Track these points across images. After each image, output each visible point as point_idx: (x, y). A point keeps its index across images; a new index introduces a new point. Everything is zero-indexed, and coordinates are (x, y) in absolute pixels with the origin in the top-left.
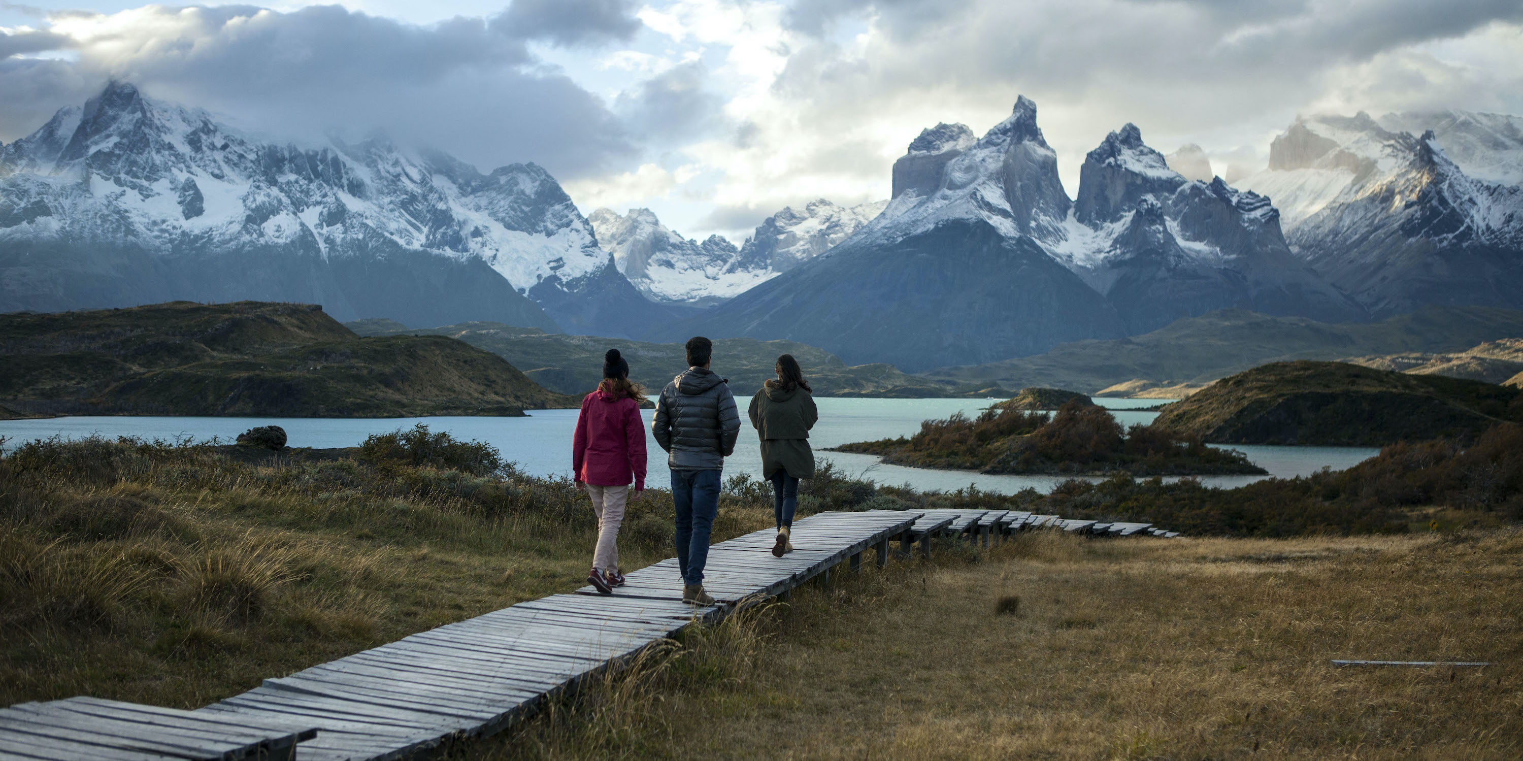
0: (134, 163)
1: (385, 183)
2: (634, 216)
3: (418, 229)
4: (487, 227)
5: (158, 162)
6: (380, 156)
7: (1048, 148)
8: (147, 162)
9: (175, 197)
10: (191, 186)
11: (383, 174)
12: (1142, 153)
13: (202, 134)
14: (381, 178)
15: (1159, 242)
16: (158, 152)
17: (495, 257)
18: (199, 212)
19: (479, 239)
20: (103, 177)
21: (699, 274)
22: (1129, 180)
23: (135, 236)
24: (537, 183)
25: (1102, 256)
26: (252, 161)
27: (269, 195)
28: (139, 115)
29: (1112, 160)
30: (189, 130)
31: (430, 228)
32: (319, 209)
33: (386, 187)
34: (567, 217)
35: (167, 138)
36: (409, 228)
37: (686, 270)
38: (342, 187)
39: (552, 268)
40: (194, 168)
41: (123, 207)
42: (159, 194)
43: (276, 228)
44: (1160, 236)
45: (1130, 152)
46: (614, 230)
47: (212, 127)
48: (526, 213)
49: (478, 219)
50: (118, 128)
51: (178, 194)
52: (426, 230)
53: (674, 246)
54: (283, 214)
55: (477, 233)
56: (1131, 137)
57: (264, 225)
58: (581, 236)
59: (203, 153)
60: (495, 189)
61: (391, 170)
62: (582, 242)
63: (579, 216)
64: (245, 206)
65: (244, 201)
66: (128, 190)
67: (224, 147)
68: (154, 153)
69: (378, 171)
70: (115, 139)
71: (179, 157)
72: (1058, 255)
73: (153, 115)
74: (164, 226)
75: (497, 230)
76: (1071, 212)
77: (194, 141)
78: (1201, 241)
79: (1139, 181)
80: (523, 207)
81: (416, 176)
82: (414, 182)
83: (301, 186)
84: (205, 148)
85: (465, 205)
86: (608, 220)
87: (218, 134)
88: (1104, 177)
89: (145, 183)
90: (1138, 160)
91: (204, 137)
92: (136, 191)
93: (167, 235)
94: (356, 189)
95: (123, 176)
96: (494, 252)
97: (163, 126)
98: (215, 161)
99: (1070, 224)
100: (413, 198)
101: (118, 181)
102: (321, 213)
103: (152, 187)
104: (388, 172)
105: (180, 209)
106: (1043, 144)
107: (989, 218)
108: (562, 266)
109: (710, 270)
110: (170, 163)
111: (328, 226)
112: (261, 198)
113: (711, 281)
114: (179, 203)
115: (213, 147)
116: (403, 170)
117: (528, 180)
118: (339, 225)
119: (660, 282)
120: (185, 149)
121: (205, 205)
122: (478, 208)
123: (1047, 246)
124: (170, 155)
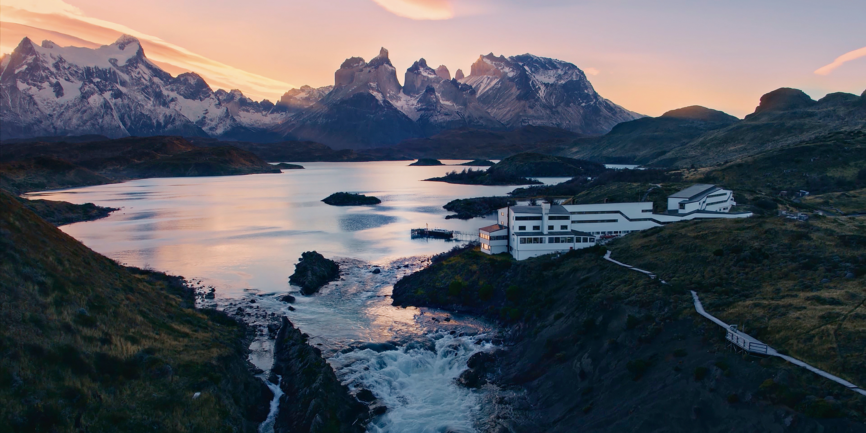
0: (34, 76)
1: (135, 81)
2: (233, 92)
3: (150, 99)
4: (176, 98)
5: (44, 75)
6: (132, 70)
7: (393, 67)
8: (39, 75)
9: (52, 89)
10: (58, 84)
11: (134, 77)
12: (427, 69)
13: (60, 63)
14: (133, 79)
15: (434, 101)
16: (44, 71)
17: (181, 110)
18: (62, 95)
19: (174, 103)
20: (22, 82)
21: (260, 114)
22: (422, 79)
23: (37, 105)
24: (195, 80)
25: (414, 107)
26: (81, 74)
27: (89, 87)
28: (34, 56)
29: (416, 71)
30: (54, 62)
31: (154, 99)
32: (111, 92)
33: (136, 82)
34: (208, 93)
35: (46, 65)
36: (146, 99)
37: (254, 113)
38: (117, 83)
39: (204, 114)
40: (58, 77)
41: (31, 94)
42: (45, 88)
43: (94, 100)
44: (434, 99)
45: (422, 69)
46: (225, 98)
47: (63, 60)
48: (192, 92)
49: (173, 95)
50: (26, 62)
51: (53, 88)
52: (152, 99)
53: (249, 103)
54: (96, 95)
55: (173, 100)
56: (423, 63)
57: (89, 99)
58: (214, 101)
59: (61, 71)
60: (179, 83)
61: (137, 76)
62: (215, 103)
63: (213, 93)
64: (81, 92)
65: (80, 90)
66: (32, 87)
67: (69, 68)
68: (42, 72)
69: (132, 76)
70: (25, 67)
71: (52, 73)
72: (398, 107)
73: (39, 56)
74: (48, 101)
75: (181, 98)
76: (402, 91)
77: (56, 66)
78: (448, 101)
79: (426, 79)
80: (191, 90)
81: (147, 78)
82: (146, 80)
83: (103, 83)
84: (61, 69)
85: (167, 89)
86: (222, 94)
87: (66, 63)
88: (413, 78)
89: (39, 84)
90: (425, 72)
91: (60, 64)
92: (36, 87)
93: (50, 104)
94: (123, 83)
95: (30, 81)
96: (180, 108)
97: (44, 60)
98: (66, 74)
99: (401, 95)
100: (147, 87)
101: (28, 84)
102: (112, 94)
103: (42, 85)
104: (136, 77)
105: (54, 94)
106: (391, 65)
107: (372, 92)
108: (208, 113)
109: (264, 113)
110: (49, 76)
111: (115, 99)
112: (87, 88)
113: (264, 117)
114: (54, 91)
115: (64, 68)
116: (142, 76)
117: (192, 79)
118: (119, 99)
119: (244, 117)
120: (54, 70)
121: (64, 92)
122: (172, 90)
123: (394, 103)
124: (48, 72)
